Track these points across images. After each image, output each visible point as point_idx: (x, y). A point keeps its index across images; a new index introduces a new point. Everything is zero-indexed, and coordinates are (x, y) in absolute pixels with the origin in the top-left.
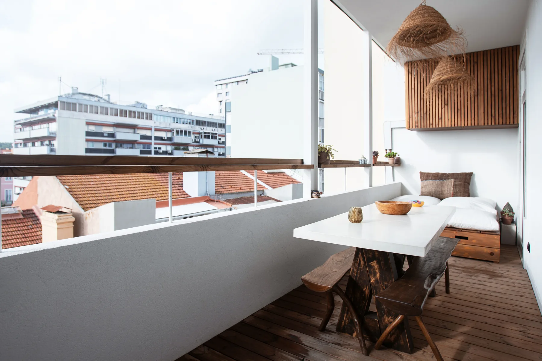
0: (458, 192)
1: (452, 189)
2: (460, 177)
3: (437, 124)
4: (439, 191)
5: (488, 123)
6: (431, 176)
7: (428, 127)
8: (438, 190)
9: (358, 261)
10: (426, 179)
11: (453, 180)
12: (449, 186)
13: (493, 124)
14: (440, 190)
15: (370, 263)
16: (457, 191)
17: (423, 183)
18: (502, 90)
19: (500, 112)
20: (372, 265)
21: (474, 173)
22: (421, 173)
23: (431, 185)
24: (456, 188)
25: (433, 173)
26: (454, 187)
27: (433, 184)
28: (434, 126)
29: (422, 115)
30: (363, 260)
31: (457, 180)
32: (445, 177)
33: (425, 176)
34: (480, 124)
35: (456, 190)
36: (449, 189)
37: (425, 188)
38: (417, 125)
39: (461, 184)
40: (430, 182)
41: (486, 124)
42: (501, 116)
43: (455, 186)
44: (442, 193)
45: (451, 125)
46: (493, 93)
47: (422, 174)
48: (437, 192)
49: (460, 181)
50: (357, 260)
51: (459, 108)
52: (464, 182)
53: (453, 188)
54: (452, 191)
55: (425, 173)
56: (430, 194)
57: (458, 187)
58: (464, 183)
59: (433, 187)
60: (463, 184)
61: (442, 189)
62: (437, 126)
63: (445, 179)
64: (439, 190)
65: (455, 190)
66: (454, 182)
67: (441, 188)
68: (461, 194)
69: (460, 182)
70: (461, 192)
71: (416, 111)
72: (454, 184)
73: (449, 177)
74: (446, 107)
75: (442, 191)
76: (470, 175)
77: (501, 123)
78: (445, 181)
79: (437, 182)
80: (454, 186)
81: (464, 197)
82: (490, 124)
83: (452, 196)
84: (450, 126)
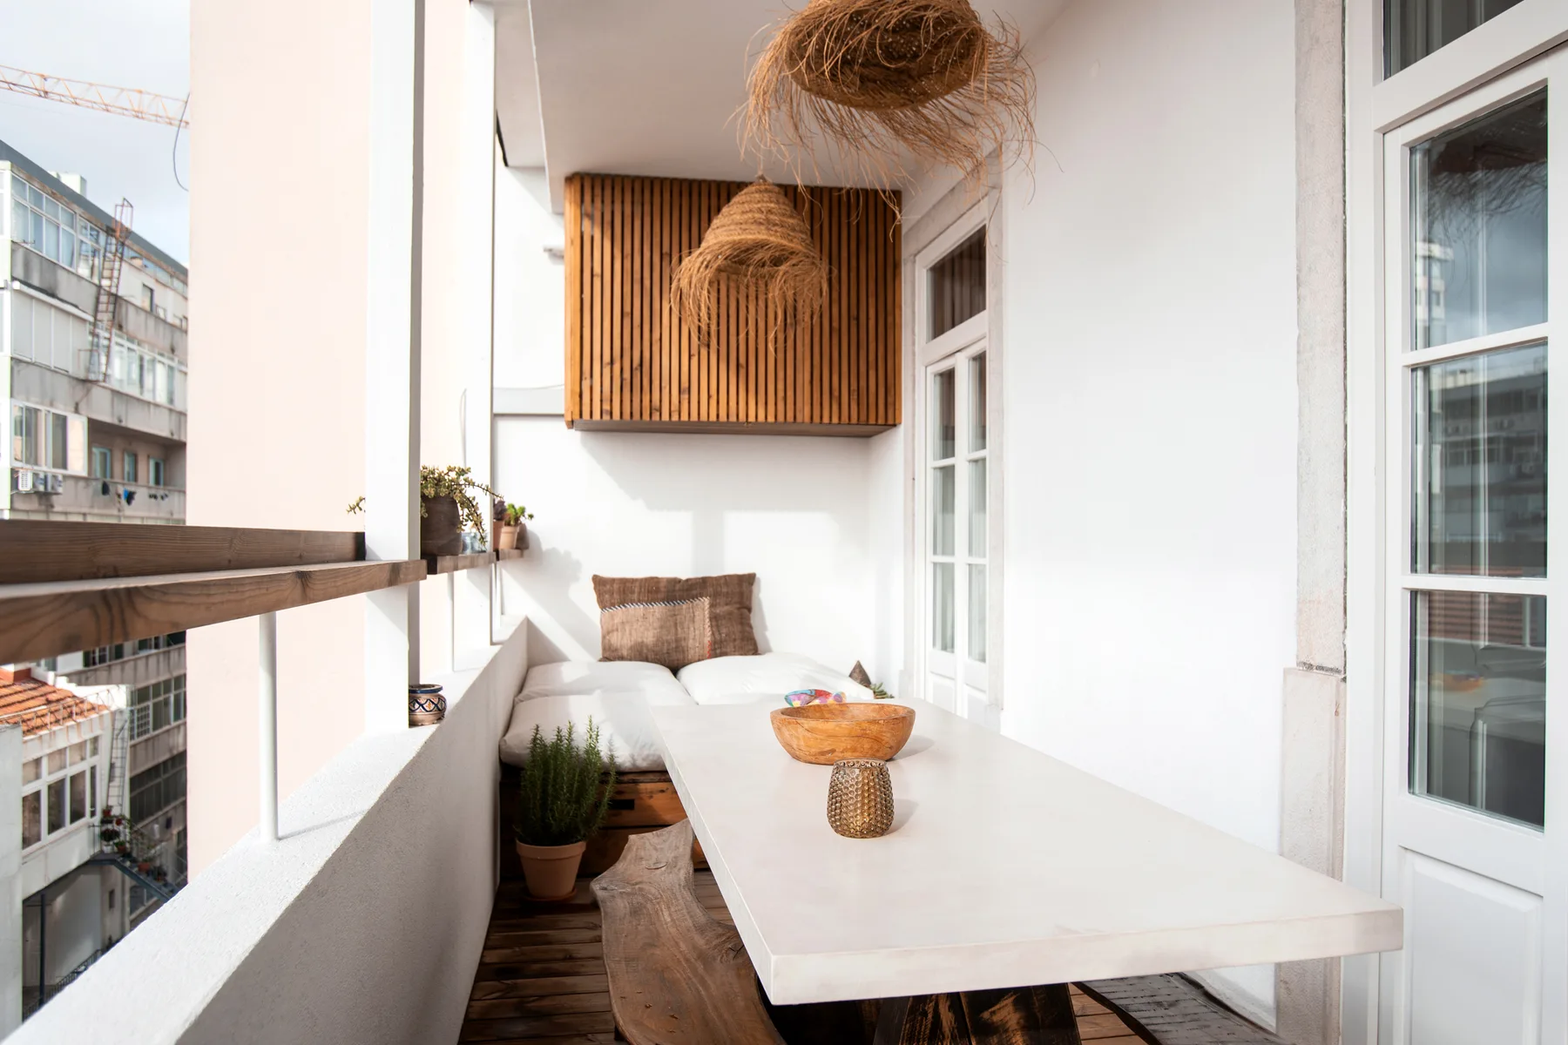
0: (726, 641)
1: (708, 634)
2: (725, 590)
3: (672, 409)
4: (667, 641)
5: (821, 418)
6: (637, 590)
7: (646, 417)
8: (665, 638)
9: (930, 1016)
10: (623, 603)
11: (706, 601)
12: (699, 619)
13: (835, 420)
14: (671, 637)
15: (986, 1015)
16: (724, 635)
17: (612, 617)
18: (858, 319)
19: (854, 386)
20: (996, 1018)
21: (757, 576)
22: (600, 583)
23: (643, 622)
24: (717, 626)
25: (641, 580)
26: (714, 623)
27: (645, 617)
28: (665, 417)
29: (627, 375)
30: (950, 1008)
31: (718, 601)
32: (680, 590)
33: (612, 592)
34: (799, 419)
35: (720, 634)
36: (697, 632)
37: (620, 634)
38: (606, 407)
39: (730, 613)
40: (635, 610)
41: (816, 419)
42: (854, 397)
43: (714, 618)
44: (677, 647)
45: (718, 416)
46: (835, 324)
47: (605, 585)
48: (663, 644)
49: (727, 604)
50: (925, 1014)
51: (742, 360)
52: (738, 606)
53: (711, 626)
54: (707, 639)
55: (613, 580)
56: (640, 653)
57: (724, 622)
58: (739, 609)
59: (647, 630)
60: (736, 611)
61: (676, 634)
62: (675, 418)
63: (682, 599)
64: (669, 637)
65: (718, 637)
66: (712, 606)
67: (673, 630)
68: (735, 647)
69: (726, 608)
70: (735, 640)
71: (607, 358)
72: (711, 613)
73: (694, 592)
74: (704, 352)
75: (677, 641)
76: (748, 581)
77: (854, 420)
78: (684, 606)
79: (658, 609)
80: (711, 619)
81: (746, 654)
82: (826, 420)
83: (711, 657)
84: (713, 418)
